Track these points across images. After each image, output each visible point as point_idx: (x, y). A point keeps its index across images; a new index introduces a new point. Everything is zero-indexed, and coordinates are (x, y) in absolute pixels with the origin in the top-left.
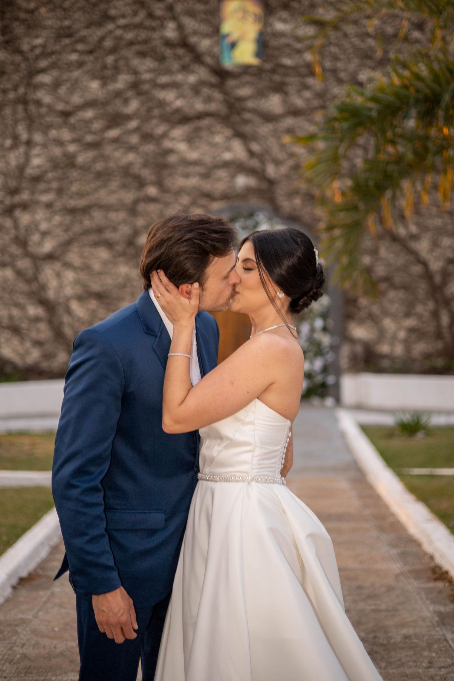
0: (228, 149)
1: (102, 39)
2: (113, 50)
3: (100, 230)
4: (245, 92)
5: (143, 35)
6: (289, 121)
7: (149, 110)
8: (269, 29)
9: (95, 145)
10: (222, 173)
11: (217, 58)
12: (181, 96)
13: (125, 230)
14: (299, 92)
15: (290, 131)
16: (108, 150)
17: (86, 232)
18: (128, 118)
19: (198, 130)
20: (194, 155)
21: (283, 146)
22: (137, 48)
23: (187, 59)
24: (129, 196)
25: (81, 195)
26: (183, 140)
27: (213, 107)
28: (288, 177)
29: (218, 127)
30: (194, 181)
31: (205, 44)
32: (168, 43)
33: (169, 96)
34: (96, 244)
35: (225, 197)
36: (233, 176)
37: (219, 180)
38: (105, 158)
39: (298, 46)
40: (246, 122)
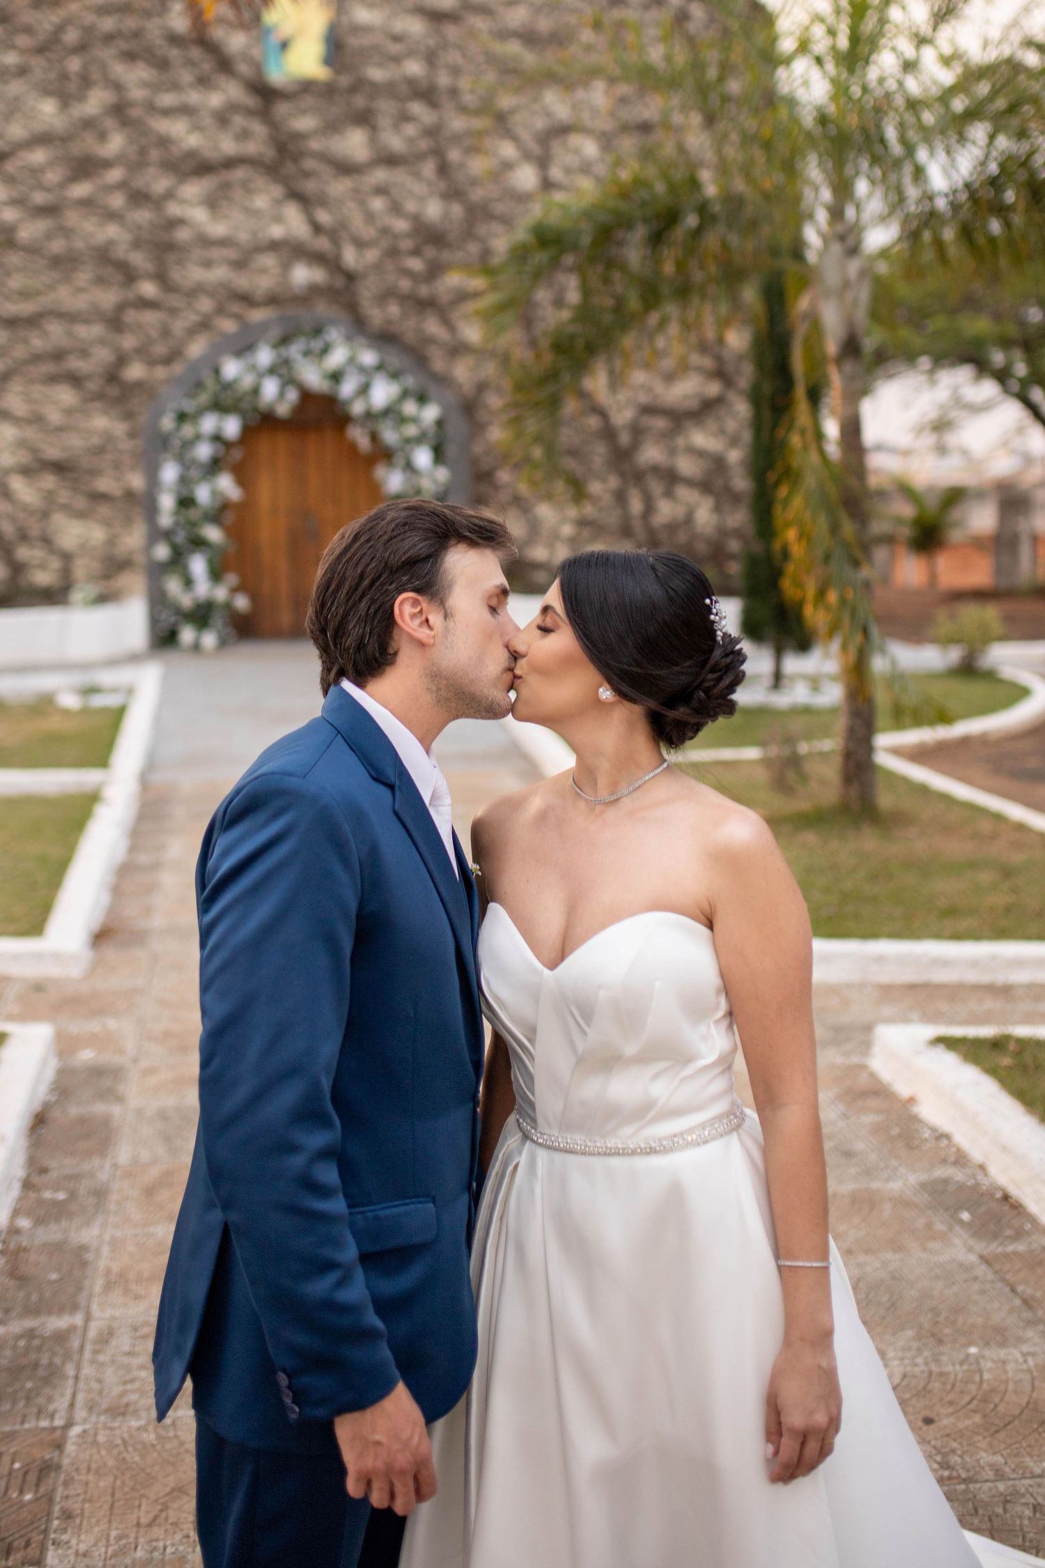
0: (278, 219)
1: (60, 29)
2: (81, 48)
3: (58, 355)
4: (305, 123)
5: (131, 23)
6: (380, 175)
7: (143, 152)
8: (345, 21)
9: (50, 210)
10: (269, 261)
11: (258, 67)
12: (197, 128)
13: (103, 355)
14: (396, 127)
15: (381, 190)
16: (72, 218)
17: (36, 358)
18: (106, 164)
19: (226, 186)
20: (218, 229)
21: (370, 217)
22: (123, 45)
23: (207, 66)
24: (108, 298)
25: (25, 295)
26: (201, 203)
27: (252, 148)
28: (377, 267)
29: (260, 182)
30: (220, 274)
31: (236, 42)
32: (174, 39)
33: (177, 128)
34: (53, 379)
35: (272, 300)
36: (286, 267)
37: (263, 271)
38: (67, 232)
39: (395, 48)
40: (307, 175)
